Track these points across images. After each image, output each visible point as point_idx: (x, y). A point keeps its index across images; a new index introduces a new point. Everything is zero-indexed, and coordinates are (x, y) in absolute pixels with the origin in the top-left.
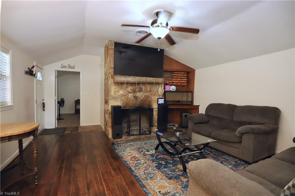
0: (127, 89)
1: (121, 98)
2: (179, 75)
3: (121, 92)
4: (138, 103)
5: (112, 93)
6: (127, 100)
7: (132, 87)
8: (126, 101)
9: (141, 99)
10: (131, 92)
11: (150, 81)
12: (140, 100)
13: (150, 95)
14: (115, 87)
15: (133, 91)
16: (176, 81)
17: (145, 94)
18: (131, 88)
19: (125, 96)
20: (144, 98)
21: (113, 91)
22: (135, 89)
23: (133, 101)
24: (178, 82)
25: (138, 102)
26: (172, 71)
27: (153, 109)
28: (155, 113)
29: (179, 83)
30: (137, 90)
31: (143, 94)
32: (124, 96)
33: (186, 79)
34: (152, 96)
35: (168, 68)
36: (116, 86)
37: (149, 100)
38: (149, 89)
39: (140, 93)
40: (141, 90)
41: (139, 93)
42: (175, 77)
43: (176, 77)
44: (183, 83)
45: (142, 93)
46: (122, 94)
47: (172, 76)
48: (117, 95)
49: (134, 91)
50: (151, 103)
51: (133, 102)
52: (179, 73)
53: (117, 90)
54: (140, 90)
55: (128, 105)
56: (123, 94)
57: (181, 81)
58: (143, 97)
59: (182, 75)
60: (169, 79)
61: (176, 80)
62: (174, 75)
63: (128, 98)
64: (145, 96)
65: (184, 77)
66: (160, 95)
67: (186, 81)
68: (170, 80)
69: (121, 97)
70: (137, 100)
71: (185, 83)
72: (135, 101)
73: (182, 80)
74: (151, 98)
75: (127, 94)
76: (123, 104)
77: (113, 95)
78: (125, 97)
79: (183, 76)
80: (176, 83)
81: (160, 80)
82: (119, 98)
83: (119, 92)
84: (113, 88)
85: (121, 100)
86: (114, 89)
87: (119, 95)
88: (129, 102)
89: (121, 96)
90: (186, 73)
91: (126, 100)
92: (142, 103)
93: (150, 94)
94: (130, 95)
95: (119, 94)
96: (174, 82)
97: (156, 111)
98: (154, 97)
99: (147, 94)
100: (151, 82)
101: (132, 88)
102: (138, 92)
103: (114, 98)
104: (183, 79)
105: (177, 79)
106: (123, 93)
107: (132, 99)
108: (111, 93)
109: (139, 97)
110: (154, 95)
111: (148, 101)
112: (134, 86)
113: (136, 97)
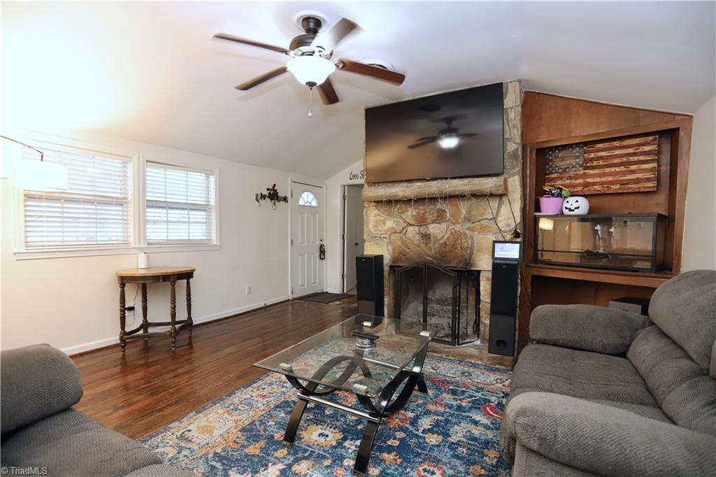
0: (403, 215)
1: (390, 238)
2: (617, 152)
3: (390, 224)
4: (433, 251)
5: (371, 226)
6: (402, 244)
7: (415, 209)
8: (400, 246)
9: (442, 241)
10: (413, 222)
11: (451, 189)
12: (437, 245)
13: (467, 232)
14: (376, 211)
15: (416, 220)
16: (603, 179)
17: (452, 227)
18: (412, 213)
19: (400, 233)
20: (448, 238)
21: (372, 222)
22: (424, 214)
23: (418, 246)
24: (611, 179)
25: (431, 249)
26: (585, 144)
27: (479, 272)
28: (485, 286)
29: (613, 183)
30: (430, 217)
31: (448, 226)
32: (396, 232)
33: (655, 165)
34: (476, 233)
35: (558, 137)
36: (378, 210)
37: (465, 245)
38: (464, 212)
39: (438, 225)
40: (440, 217)
41: (435, 225)
42: (595, 163)
43: (601, 163)
44: (638, 181)
45: (444, 226)
46: (391, 228)
47: (586, 161)
48: (380, 231)
49: (421, 221)
50: (471, 254)
51: (417, 248)
52: (617, 144)
53: (382, 219)
54: (438, 216)
55: (404, 256)
56: (394, 228)
57: (623, 173)
58: (446, 237)
59: (631, 150)
60: (572, 174)
61: (600, 175)
62: (592, 155)
63: (405, 239)
64: (452, 233)
65: (642, 158)
66: (503, 229)
67: (651, 170)
68: (576, 177)
69: (391, 234)
70: (430, 245)
71: (648, 180)
72: (423, 246)
73: (633, 172)
74: (472, 238)
75: (403, 229)
76: (394, 253)
77: (372, 230)
78: (398, 235)
79: (634, 154)
80: (602, 184)
81: (487, 183)
82: (384, 238)
83: (385, 224)
84: (373, 215)
85: (390, 242)
86: (375, 216)
87: (385, 231)
88: (409, 248)
89: (389, 233)
90: (650, 138)
91: (400, 243)
92: (444, 252)
93: (469, 229)
94: (412, 232)
95: (385, 228)
96: (594, 184)
97: (488, 279)
98: (481, 236)
99: (458, 227)
100: (457, 193)
101: (414, 213)
102: (433, 222)
103: (375, 237)
104: (633, 167)
105: (608, 170)
106: (394, 226)
107: (416, 242)
108: (367, 227)
109: (435, 237)
110: (483, 229)
111: (462, 248)
112: (421, 207)
113: (426, 237)
